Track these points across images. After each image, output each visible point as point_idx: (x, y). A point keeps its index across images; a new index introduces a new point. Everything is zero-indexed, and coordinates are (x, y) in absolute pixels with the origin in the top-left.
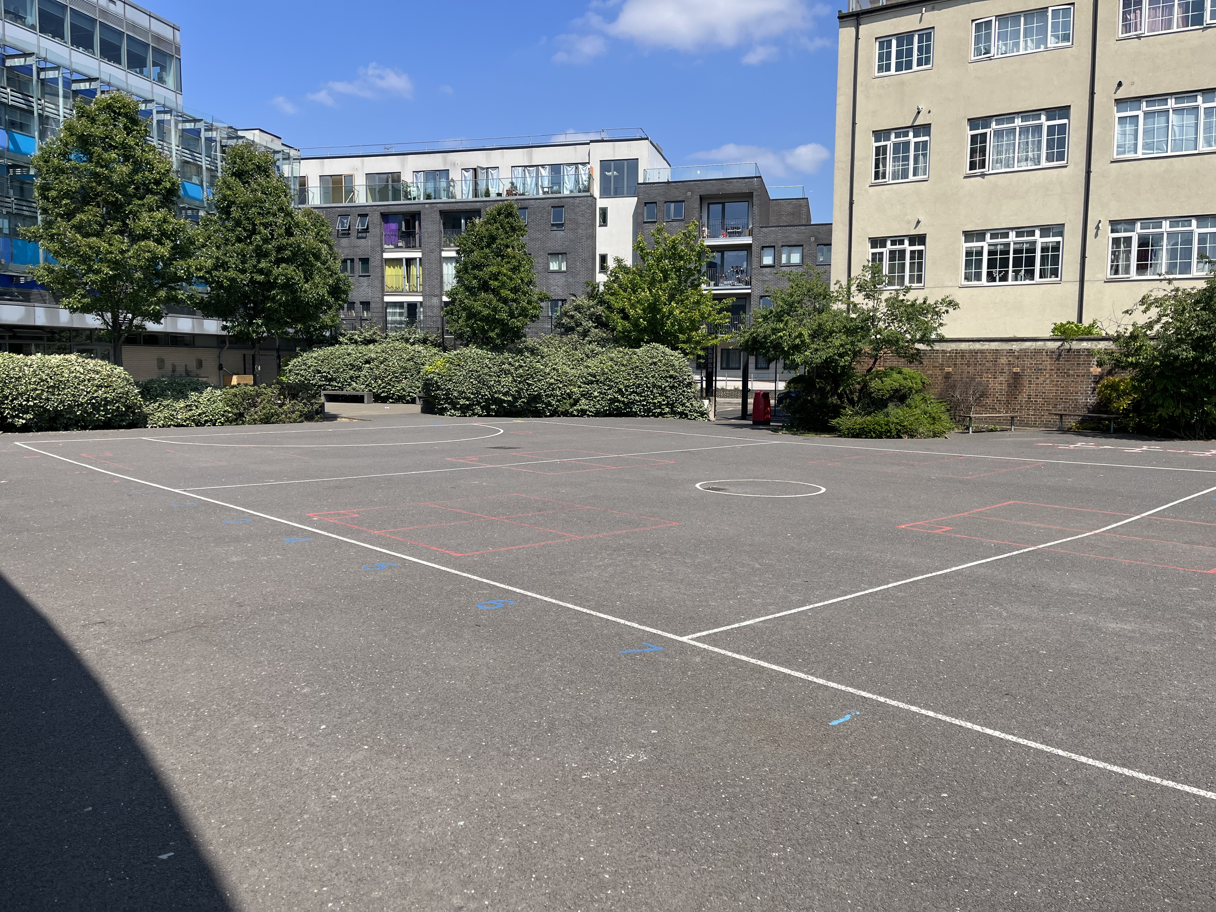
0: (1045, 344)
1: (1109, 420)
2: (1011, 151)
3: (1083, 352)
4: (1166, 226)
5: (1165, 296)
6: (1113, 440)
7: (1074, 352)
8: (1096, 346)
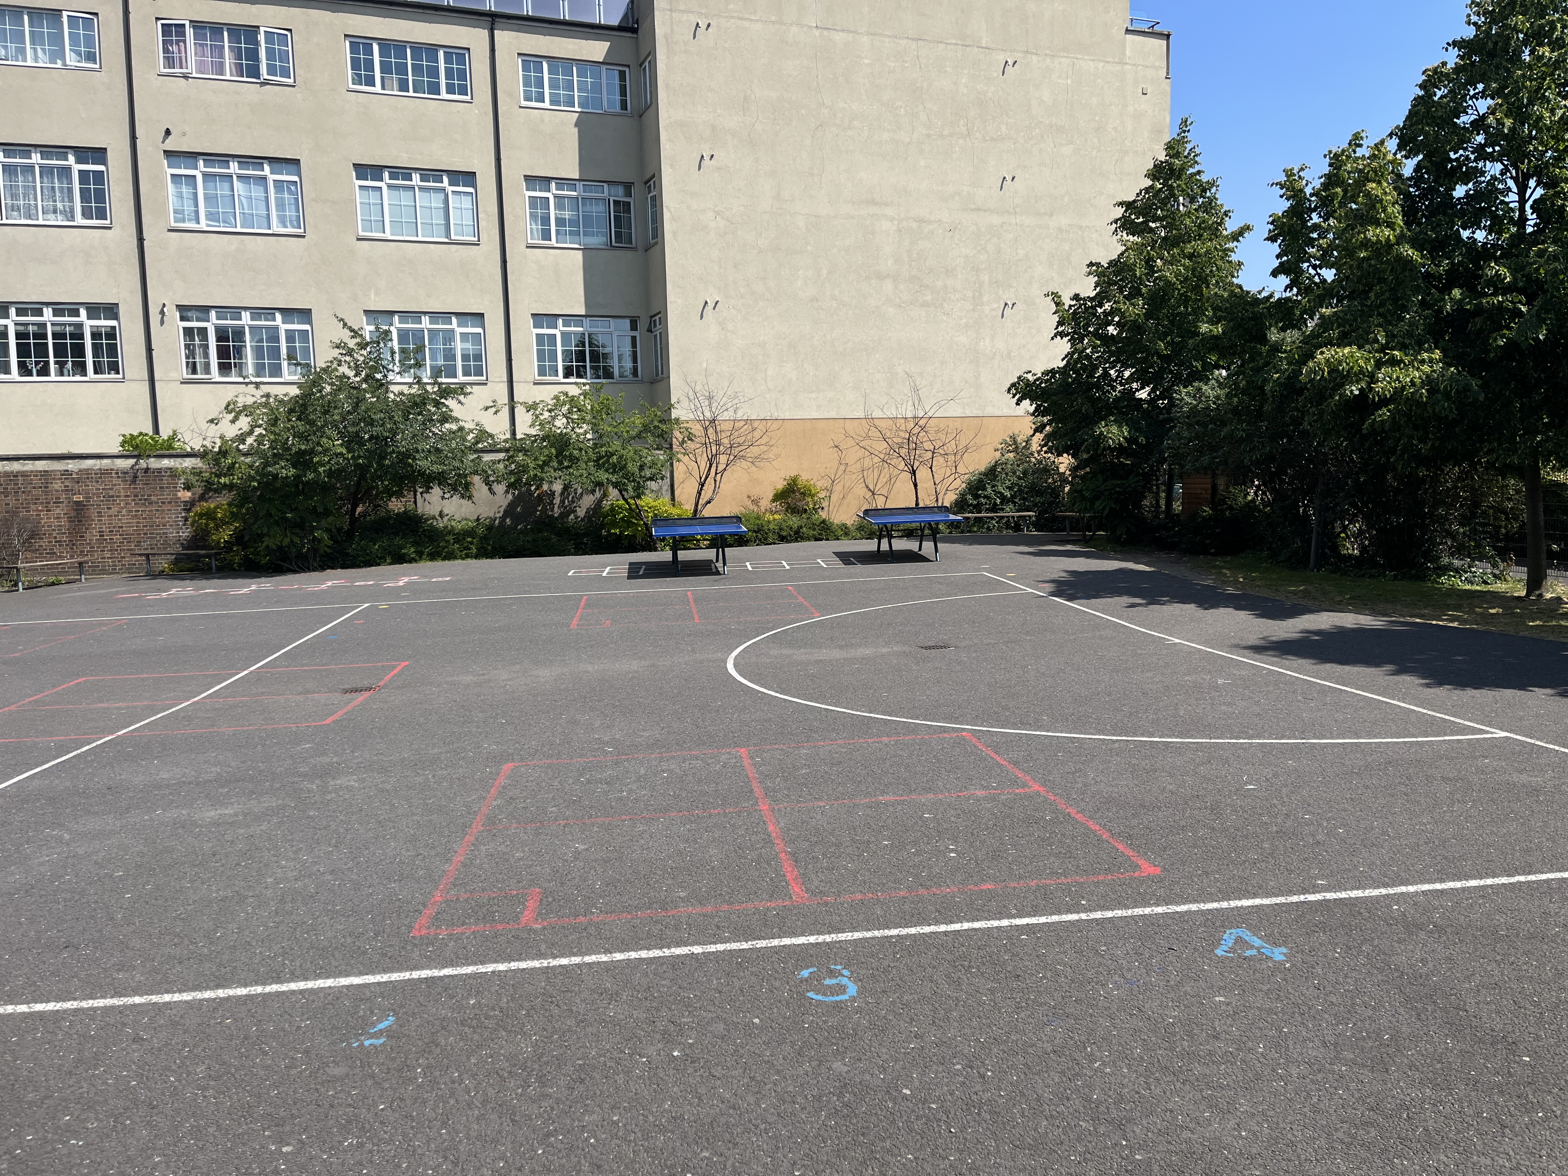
0: (113, 462)
1: (209, 556)
2: (31, 196)
3: (166, 472)
4: (246, 319)
5: (254, 403)
6: (216, 581)
7: (154, 472)
8: (181, 464)
